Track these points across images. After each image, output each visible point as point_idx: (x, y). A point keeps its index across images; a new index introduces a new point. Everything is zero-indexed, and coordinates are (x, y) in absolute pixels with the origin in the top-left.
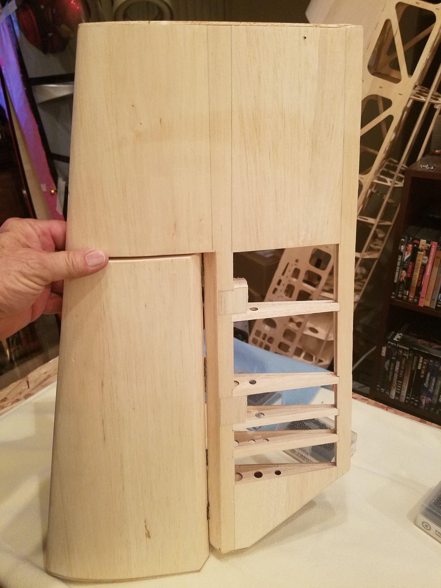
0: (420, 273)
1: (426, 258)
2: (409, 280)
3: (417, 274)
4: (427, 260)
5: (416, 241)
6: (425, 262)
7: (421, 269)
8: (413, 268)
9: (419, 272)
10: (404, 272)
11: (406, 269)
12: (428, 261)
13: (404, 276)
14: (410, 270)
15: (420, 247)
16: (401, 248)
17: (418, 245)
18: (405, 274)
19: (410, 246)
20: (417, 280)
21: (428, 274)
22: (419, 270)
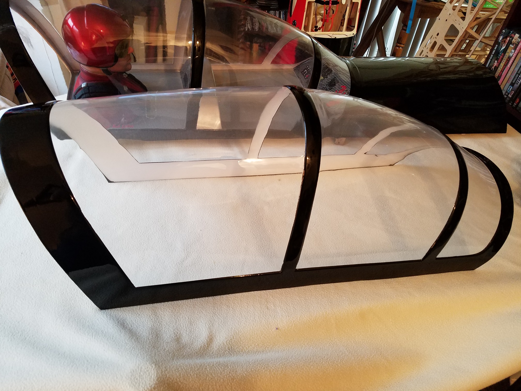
0: (504, 65)
1: (513, 51)
2: (496, 68)
3: (502, 65)
4: (513, 53)
5: (513, 35)
6: (511, 55)
7: (506, 61)
8: (502, 59)
9: (504, 63)
10: (496, 61)
11: (497, 59)
12: (513, 55)
13: (495, 66)
14: (499, 61)
15: (513, 40)
16: (500, 38)
17: (513, 38)
18: (496, 64)
19: (508, 39)
20: (500, 70)
21: (509, 66)
22: (505, 61)
